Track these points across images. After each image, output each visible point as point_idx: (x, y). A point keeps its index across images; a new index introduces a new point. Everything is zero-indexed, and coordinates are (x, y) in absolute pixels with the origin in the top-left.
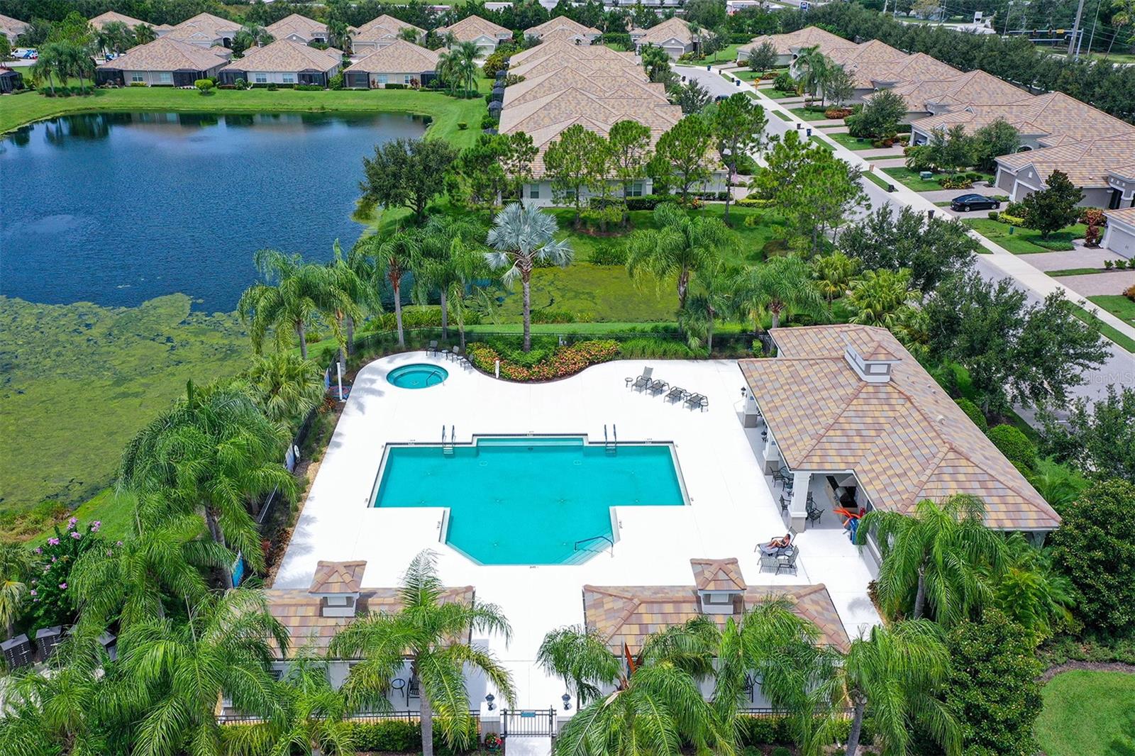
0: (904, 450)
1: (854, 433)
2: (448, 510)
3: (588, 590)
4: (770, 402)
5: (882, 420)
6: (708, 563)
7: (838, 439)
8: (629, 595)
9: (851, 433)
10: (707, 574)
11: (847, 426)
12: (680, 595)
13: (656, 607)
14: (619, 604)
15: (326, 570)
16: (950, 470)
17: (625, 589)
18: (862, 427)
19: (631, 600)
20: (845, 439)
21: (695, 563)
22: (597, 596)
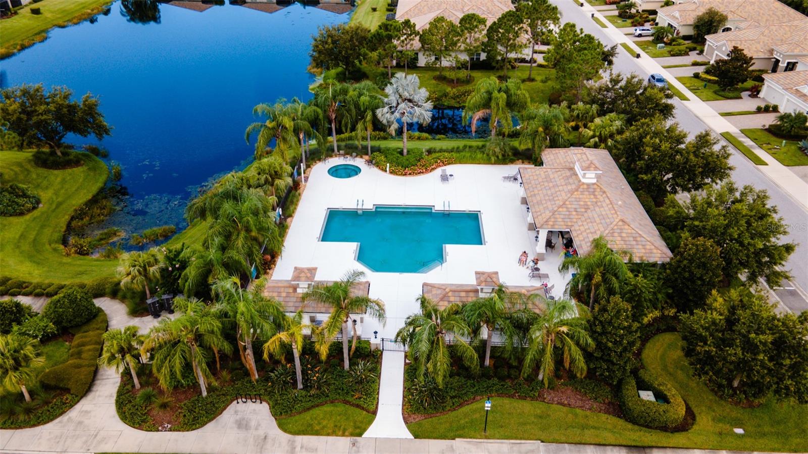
0: (597, 220)
1: (573, 210)
2: (359, 244)
3: (425, 285)
4: (531, 192)
5: (589, 203)
6: (483, 273)
7: (564, 213)
8: (444, 287)
9: (571, 210)
10: (482, 279)
11: (569, 206)
12: (469, 288)
13: (457, 294)
14: (439, 292)
15: (298, 271)
16: (619, 231)
17: (443, 285)
18: (577, 207)
19: (445, 289)
20: (568, 213)
21: (477, 273)
22: (429, 288)
